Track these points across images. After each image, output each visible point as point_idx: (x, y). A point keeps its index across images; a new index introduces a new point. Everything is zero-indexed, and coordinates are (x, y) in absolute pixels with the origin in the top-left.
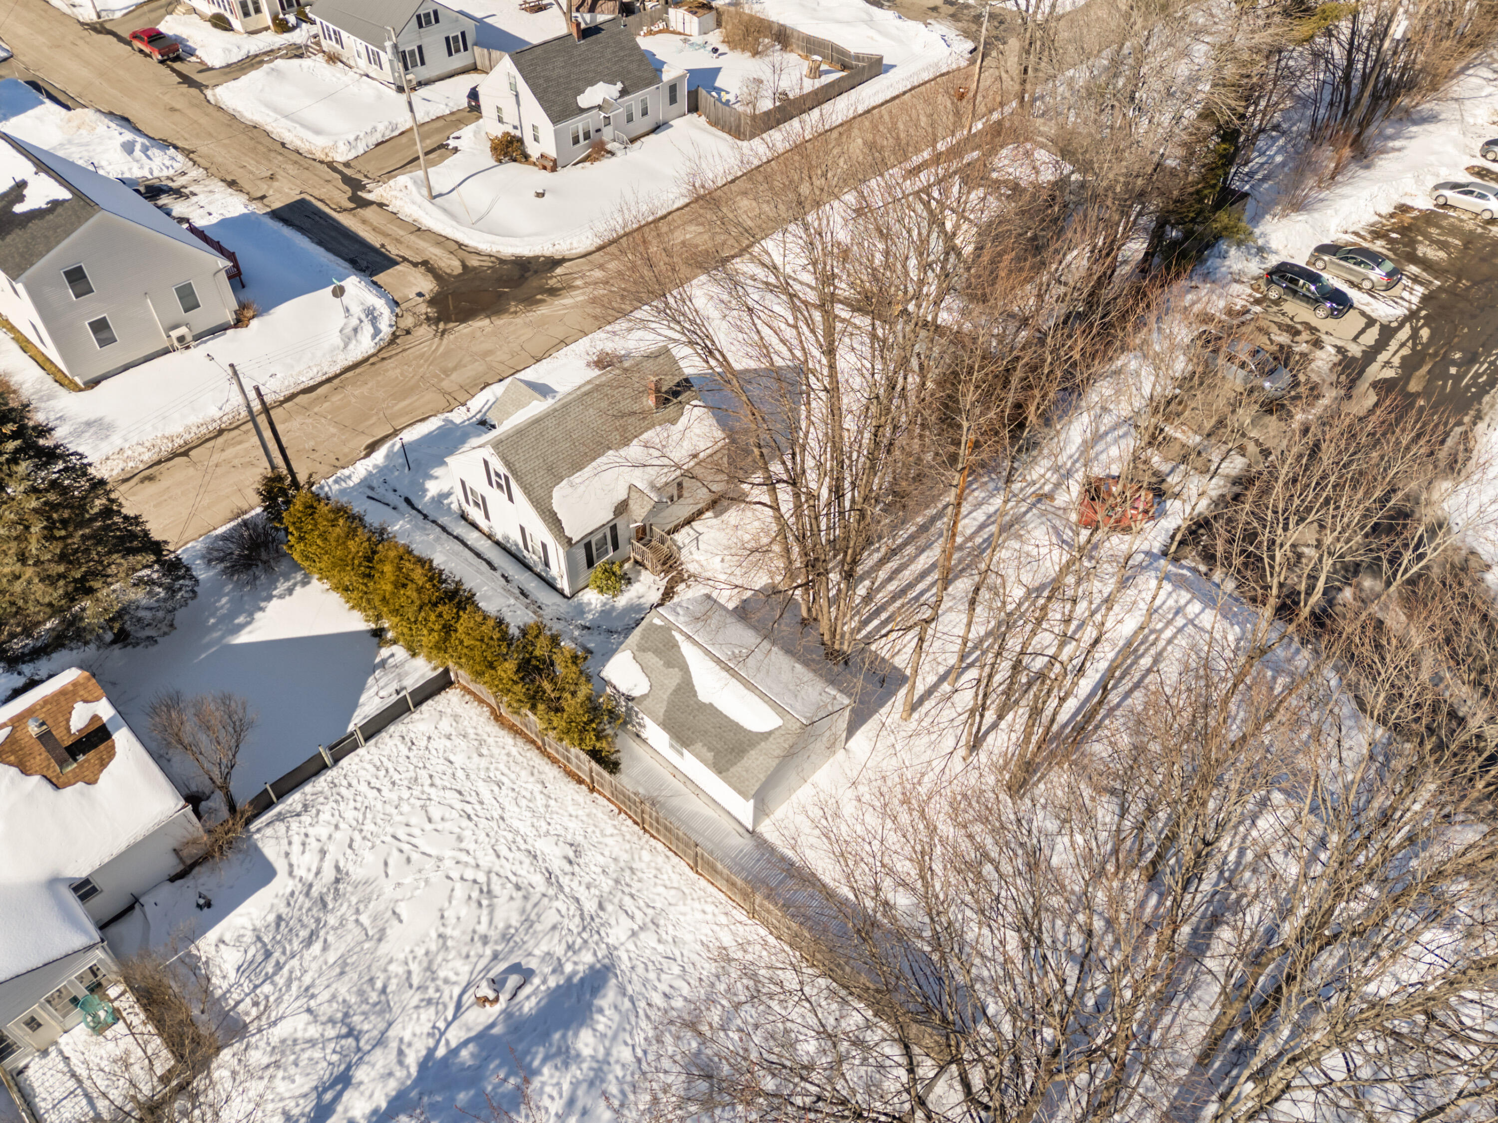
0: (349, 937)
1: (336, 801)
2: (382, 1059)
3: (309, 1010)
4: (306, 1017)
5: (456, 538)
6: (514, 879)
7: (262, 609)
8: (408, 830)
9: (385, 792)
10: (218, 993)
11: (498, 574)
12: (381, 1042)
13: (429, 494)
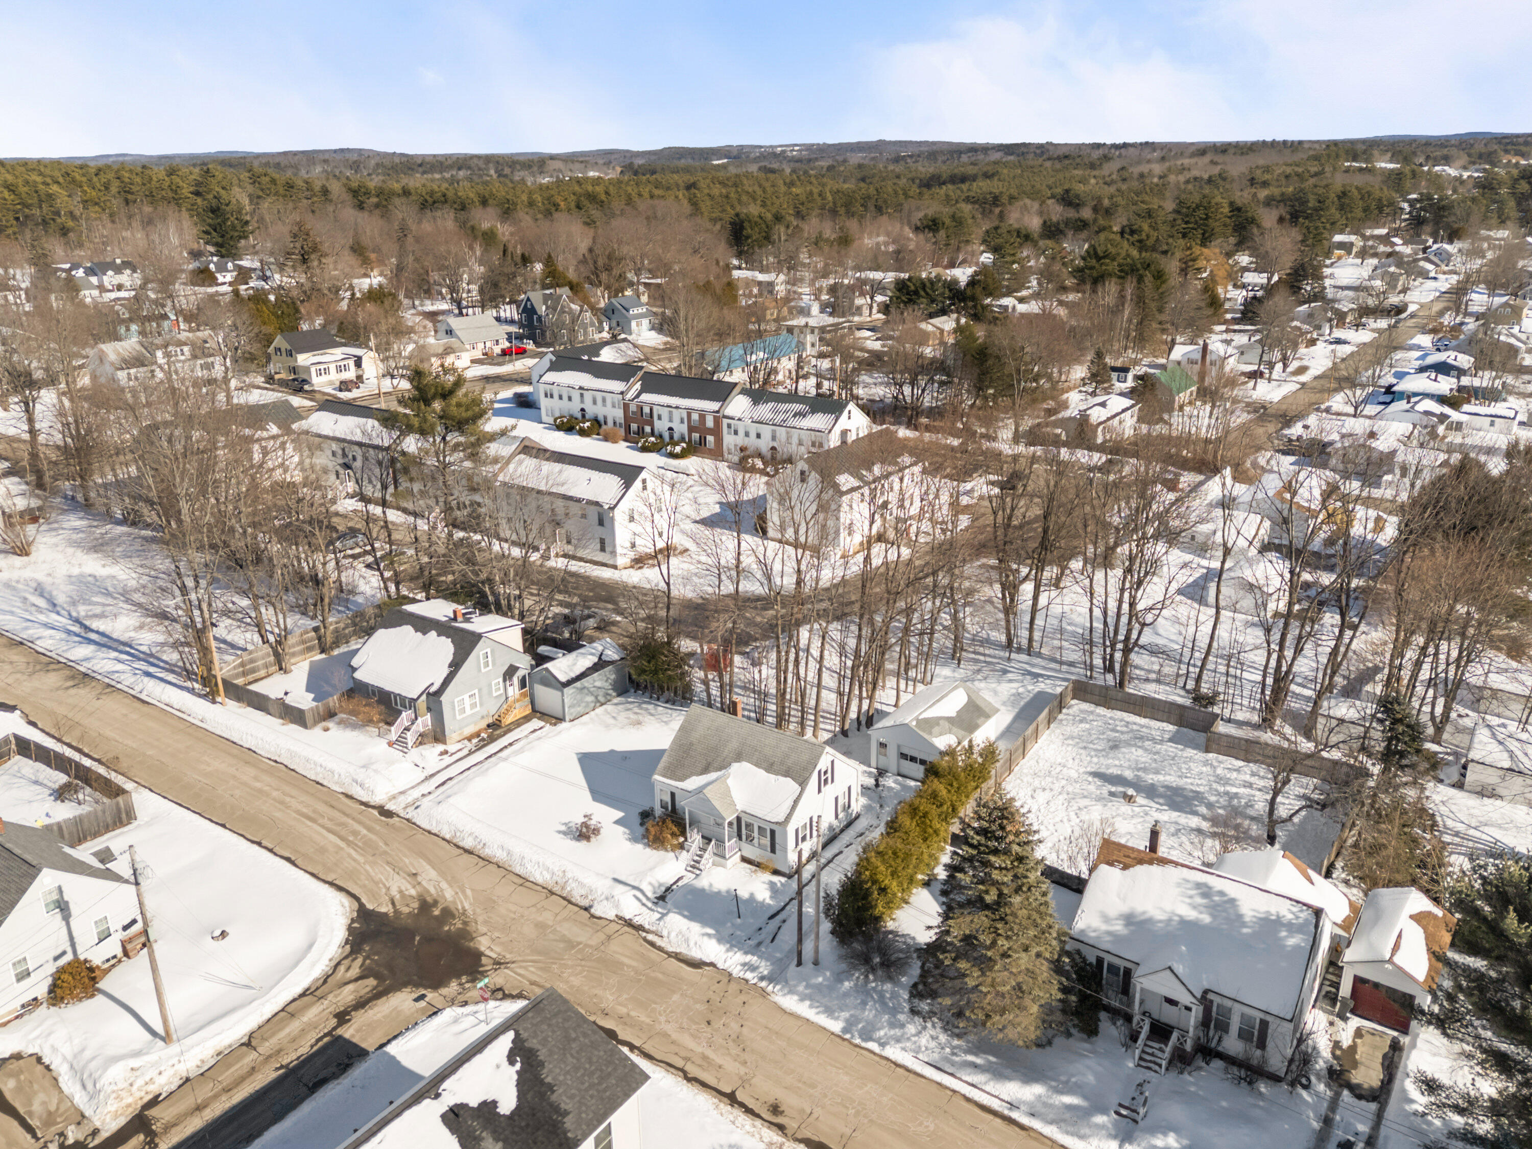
2: (1183, 822)
6: (1066, 804)
11: (846, 850)
13: (768, 901)
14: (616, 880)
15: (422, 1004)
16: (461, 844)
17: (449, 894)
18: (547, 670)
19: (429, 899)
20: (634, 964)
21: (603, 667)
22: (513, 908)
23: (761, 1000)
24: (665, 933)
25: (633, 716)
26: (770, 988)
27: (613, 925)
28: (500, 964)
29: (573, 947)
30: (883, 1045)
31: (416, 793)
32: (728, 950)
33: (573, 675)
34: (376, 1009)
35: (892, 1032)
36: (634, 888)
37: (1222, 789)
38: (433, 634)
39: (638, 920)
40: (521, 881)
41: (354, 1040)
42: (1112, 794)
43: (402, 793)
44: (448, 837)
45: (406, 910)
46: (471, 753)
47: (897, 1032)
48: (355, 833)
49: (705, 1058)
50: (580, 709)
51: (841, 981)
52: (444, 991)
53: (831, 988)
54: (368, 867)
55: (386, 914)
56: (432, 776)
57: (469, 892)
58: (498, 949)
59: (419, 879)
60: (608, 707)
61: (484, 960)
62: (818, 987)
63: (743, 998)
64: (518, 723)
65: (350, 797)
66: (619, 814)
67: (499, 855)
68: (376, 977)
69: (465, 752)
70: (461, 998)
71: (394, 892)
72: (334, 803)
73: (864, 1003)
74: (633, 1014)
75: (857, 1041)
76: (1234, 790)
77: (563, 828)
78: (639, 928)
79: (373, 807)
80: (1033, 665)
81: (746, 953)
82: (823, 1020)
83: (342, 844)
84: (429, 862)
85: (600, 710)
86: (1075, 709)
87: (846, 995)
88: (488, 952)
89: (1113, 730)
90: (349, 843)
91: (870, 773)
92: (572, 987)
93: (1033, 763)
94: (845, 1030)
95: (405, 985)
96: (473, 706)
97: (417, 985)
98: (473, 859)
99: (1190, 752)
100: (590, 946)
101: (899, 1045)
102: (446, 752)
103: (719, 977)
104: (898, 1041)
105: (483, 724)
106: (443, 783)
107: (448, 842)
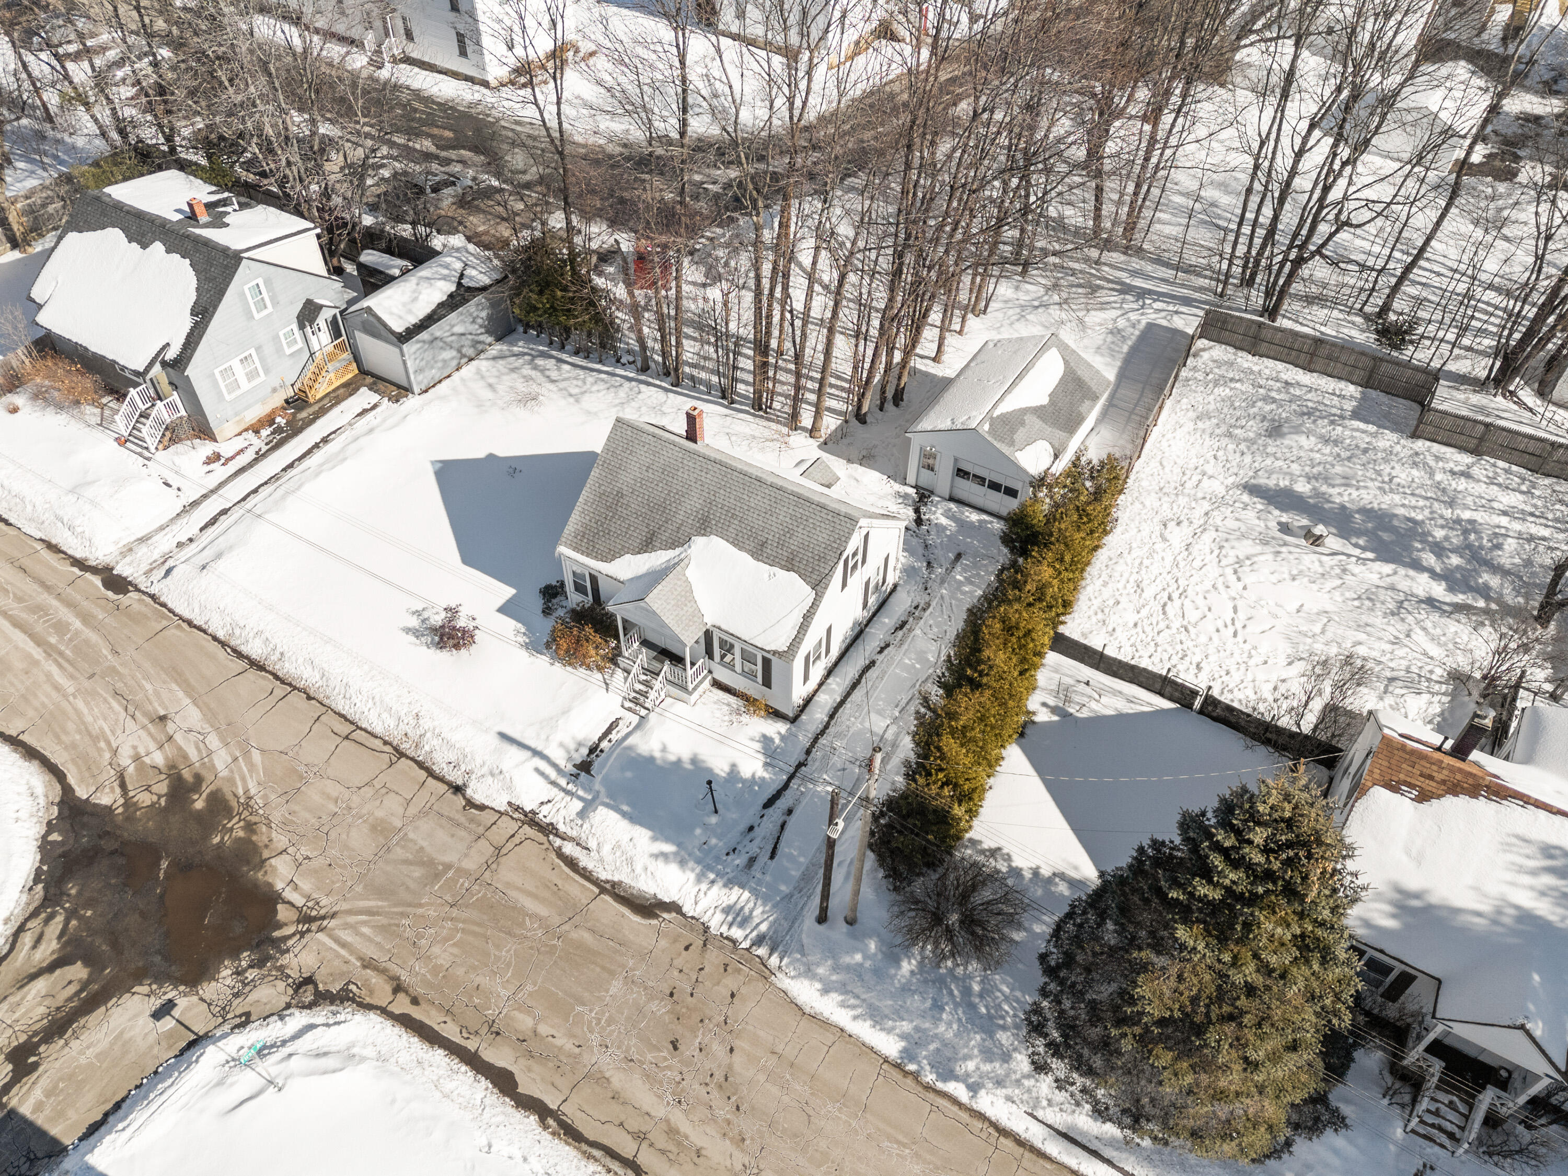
0: (1340, 632)
1: (1231, 691)
2: (1404, 585)
3: (1408, 636)
4: (1413, 636)
5: (832, 716)
6: (1216, 552)
7: (1036, 872)
8: (1222, 629)
9: (1196, 659)
10: (1446, 699)
11: (880, 657)
12: (1392, 588)
13: (761, 773)
14: (503, 736)
15: (168, 1023)
16: (244, 649)
17: (221, 761)
18: (369, 310)
19: (187, 774)
20: (543, 911)
21: (465, 301)
22: (334, 790)
23: (760, 985)
24: (592, 844)
25: (521, 386)
26: (774, 961)
27: (505, 821)
28: (309, 919)
29: (437, 876)
30: (974, 1088)
31: (165, 543)
32: (699, 880)
33: (413, 320)
34: (85, 1037)
35: (987, 1067)
36: (536, 753)
37: (1448, 513)
38: (158, 247)
39: (546, 814)
40: (345, 729)
41: (40, 1120)
42: (1285, 528)
43: (143, 540)
44: (221, 634)
45: (145, 799)
46: (260, 457)
47: (998, 1068)
48: (61, 627)
49: (672, 1132)
50: (435, 373)
51: (897, 962)
52: (209, 990)
53: (878, 973)
54: (80, 704)
55: (109, 809)
56: (195, 504)
57: (256, 756)
58: (306, 885)
59: (171, 727)
60: (481, 364)
61: (283, 913)
62: (856, 971)
63: (731, 982)
64: (336, 397)
65: (53, 548)
66: (508, 592)
67: (308, 676)
68: (87, 962)
69: (249, 456)
70: (239, 1007)
71: (125, 760)
72: (26, 562)
73: (938, 1007)
74: (543, 1029)
75: (929, 1077)
76: (1466, 515)
77: (414, 622)
78: (549, 830)
79: (94, 570)
80: (1135, 273)
81: (730, 883)
82: (865, 1031)
83: (37, 653)
84: (189, 690)
85: (468, 371)
86: (1206, 355)
87: (906, 989)
88: (289, 894)
89: (1267, 399)
90: (50, 650)
91: (906, 496)
92: (436, 970)
93: (1154, 464)
94: (909, 1054)
95: (139, 977)
96: (251, 375)
97: (161, 978)
98: (265, 682)
99: (1388, 439)
100: (467, 873)
101: (1002, 1092)
102: (216, 457)
103: (689, 937)
104: (999, 1083)
105: (278, 400)
106: (213, 522)
107: (223, 644)
